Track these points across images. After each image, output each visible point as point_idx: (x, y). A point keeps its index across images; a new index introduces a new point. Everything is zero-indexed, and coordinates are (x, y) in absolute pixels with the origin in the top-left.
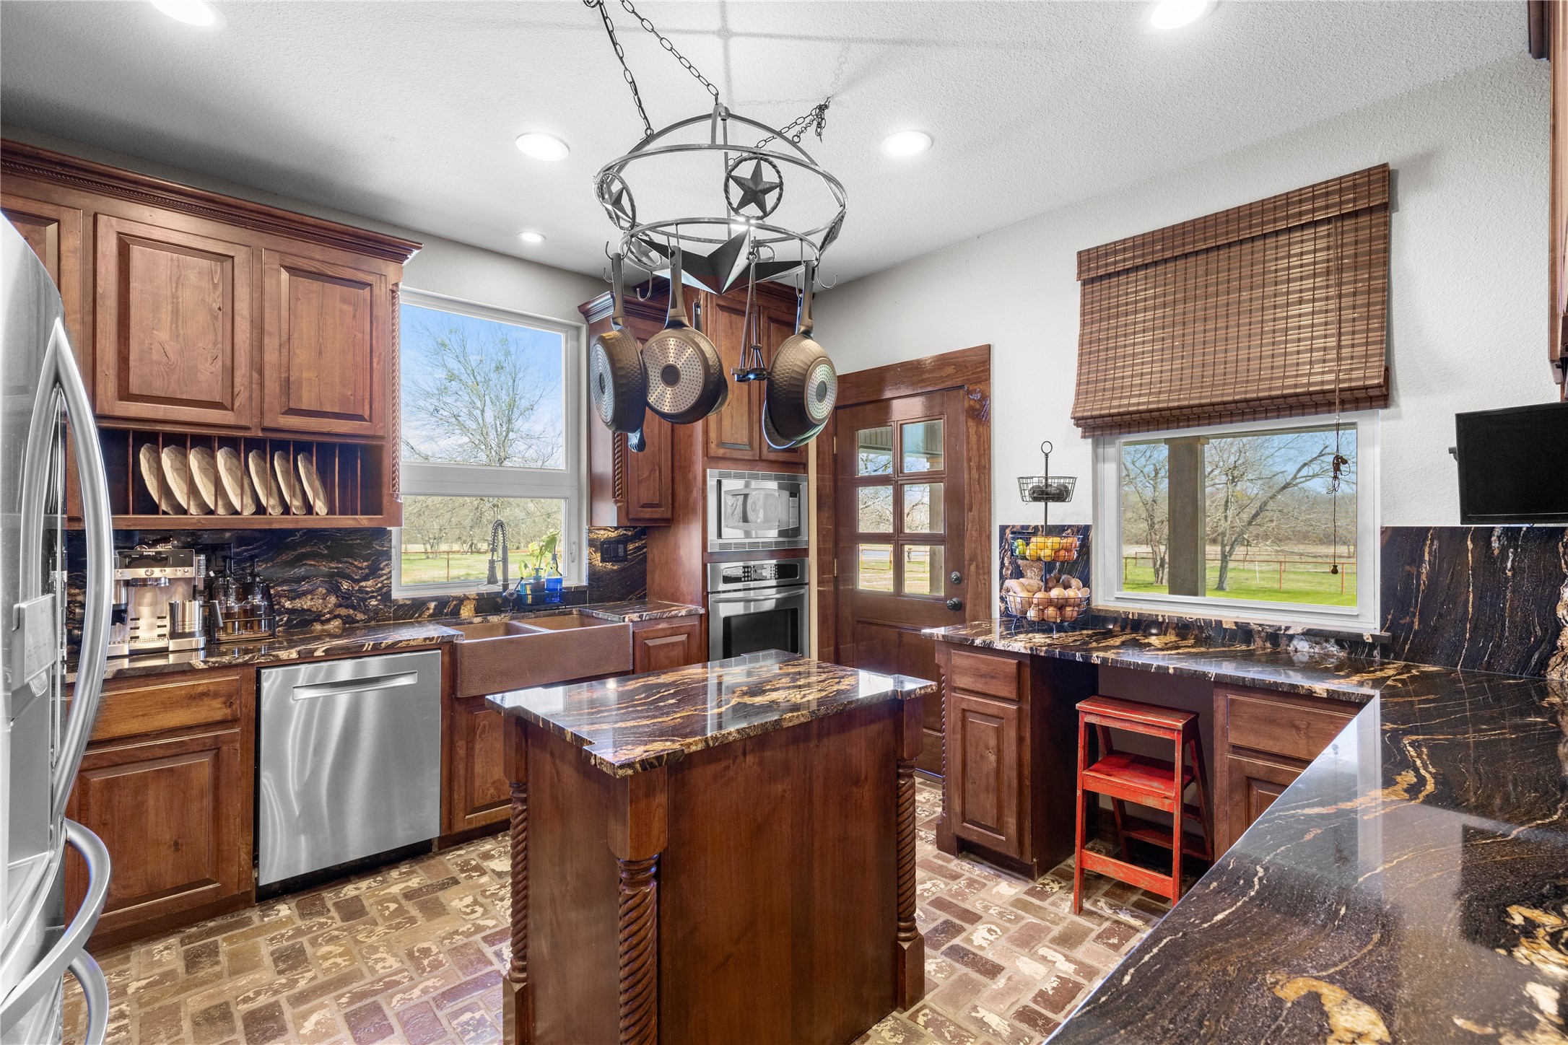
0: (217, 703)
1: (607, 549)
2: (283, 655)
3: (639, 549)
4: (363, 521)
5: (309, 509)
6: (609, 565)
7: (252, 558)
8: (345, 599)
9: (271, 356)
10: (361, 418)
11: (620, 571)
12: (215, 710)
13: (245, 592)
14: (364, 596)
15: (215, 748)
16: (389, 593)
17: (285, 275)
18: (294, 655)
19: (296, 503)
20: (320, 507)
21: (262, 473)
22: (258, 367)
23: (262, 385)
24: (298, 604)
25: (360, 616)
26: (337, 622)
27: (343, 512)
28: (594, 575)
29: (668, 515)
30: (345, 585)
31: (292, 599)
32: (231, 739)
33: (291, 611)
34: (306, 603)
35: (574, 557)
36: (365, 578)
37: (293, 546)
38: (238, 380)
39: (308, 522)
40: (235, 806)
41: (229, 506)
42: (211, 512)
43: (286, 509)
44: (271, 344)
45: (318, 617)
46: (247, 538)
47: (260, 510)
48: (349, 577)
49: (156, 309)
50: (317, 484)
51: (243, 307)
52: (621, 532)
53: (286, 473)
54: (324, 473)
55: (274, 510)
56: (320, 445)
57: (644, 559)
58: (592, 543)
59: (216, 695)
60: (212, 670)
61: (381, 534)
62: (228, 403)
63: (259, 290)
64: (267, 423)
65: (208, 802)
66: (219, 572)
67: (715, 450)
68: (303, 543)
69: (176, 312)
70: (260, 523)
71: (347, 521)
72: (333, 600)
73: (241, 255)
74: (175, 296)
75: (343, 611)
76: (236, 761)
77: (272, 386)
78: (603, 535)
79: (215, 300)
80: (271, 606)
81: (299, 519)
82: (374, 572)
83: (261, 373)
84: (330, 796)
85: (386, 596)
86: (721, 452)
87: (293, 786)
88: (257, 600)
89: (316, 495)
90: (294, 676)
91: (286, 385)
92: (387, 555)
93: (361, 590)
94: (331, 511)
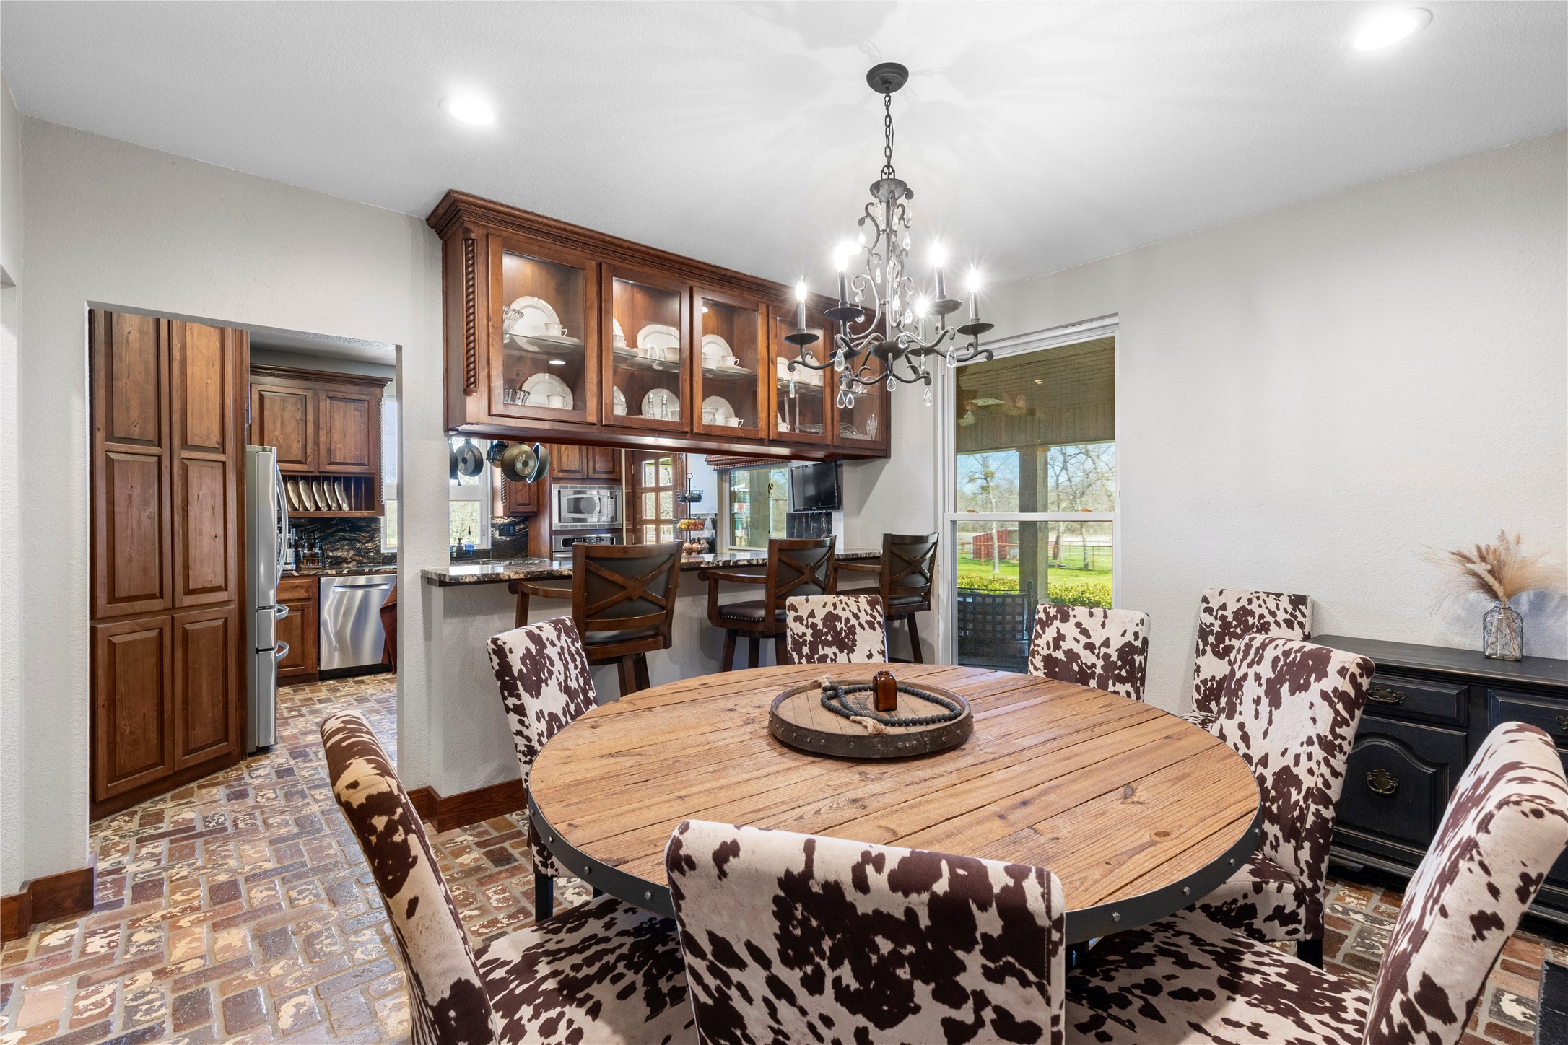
0: (303, 591)
1: (503, 529)
2: (330, 572)
3: (523, 529)
4: (365, 513)
5: (340, 508)
6: (504, 538)
7: (314, 531)
8: (358, 552)
9: (322, 439)
10: (364, 465)
11: (510, 541)
12: (301, 594)
13: (311, 546)
14: (367, 551)
15: (302, 609)
16: (379, 550)
17: (328, 401)
18: (334, 572)
19: (334, 505)
20: (345, 507)
21: (318, 491)
22: (317, 444)
23: (318, 451)
24: (335, 554)
25: (365, 561)
26: (354, 563)
27: (356, 509)
28: (494, 543)
29: (535, 509)
30: (358, 545)
31: (333, 551)
32: (308, 607)
33: (331, 557)
34: (339, 554)
35: (483, 534)
36: (368, 542)
37: (333, 526)
38: (308, 451)
39: (340, 514)
40: (310, 634)
41: (304, 507)
42: (297, 510)
43: (330, 508)
44: (322, 433)
45: (344, 560)
46: (313, 520)
47: (318, 508)
48: (359, 541)
49: (274, 422)
50: (344, 496)
51: (310, 417)
52: (511, 519)
53: (329, 491)
54: (347, 490)
55: (324, 509)
56: (345, 478)
57: (527, 535)
58: (493, 525)
59: (302, 587)
60: (301, 576)
61: (376, 520)
62: (304, 461)
63: (317, 409)
64: (321, 469)
65: (299, 631)
66: (301, 538)
67: (556, 474)
68: (337, 525)
69: (282, 423)
70: (318, 515)
71: (357, 514)
72: (352, 552)
73: (309, 394)
74: (282, 416)
75: (357, 558)
76: (311, 616)
77: (323, 452)
78: (500, 521)
79: (299, 415)
80: (323, 554)
81: (335, 513)
82: (372, 539)
83: (318, 446)
84: (351, 637)
85: (378, 551)
86: (561, 475)
87: (332, 632)
88: (317, 550)
89: (343, 501)
90: (333, 582)
91: (329, 451)
92: (378, 531)
93: (366, 548)
94: (350, 509)
